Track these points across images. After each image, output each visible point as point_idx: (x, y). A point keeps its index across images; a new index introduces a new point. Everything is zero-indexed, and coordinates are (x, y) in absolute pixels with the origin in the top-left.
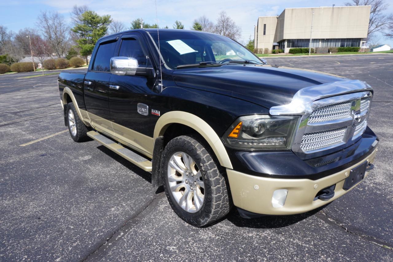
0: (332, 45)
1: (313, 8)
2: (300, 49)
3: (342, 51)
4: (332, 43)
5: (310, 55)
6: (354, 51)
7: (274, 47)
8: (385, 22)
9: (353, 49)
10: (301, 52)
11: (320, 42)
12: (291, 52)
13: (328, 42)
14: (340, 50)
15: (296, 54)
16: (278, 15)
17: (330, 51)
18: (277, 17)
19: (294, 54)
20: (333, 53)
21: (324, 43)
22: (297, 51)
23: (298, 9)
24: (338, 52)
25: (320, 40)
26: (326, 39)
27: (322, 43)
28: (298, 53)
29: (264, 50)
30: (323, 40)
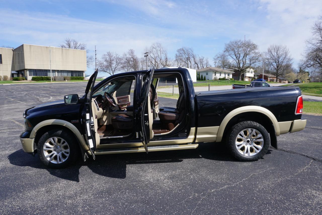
0: (65, 75)
1: (48, 47)
2: (41, 77)
3: (73, 79)
4: (65, 74)
5: (52, 82)
6: (81, 80)
7: (12, 75)
8: (89, 61)
9: (80, 78)
10: (42, 79)
11: (56, 73)
12: (33, 79)
13: (62, 72)
14: (72, 79)
15: (39, 81)
16: (13, 48)
17: (66, 79)
18: (12, 50)
19: (37, 81)
20: (68, 81)
21: (59, 74)
22: (39, 79)
23: (35, 46)
24: (71, 80)
25: (56, 71)
26: (61, 70)
27: (58, 73)
28: (40, 80)
29: (3, 77)
30: (58, 71)
